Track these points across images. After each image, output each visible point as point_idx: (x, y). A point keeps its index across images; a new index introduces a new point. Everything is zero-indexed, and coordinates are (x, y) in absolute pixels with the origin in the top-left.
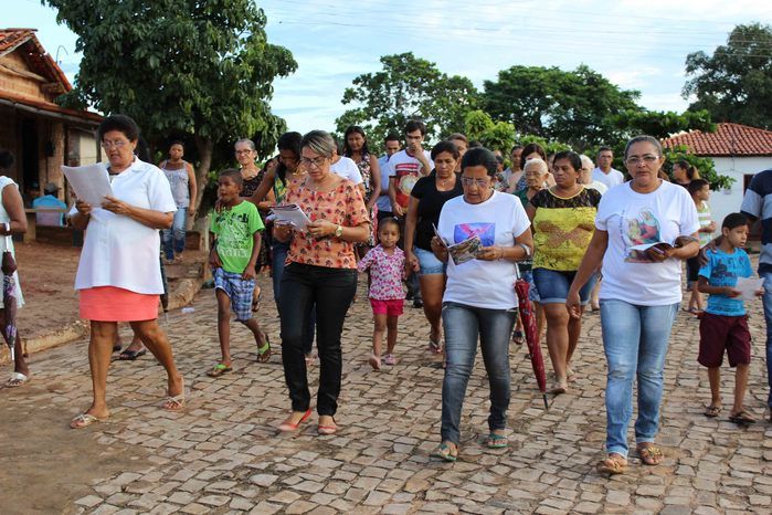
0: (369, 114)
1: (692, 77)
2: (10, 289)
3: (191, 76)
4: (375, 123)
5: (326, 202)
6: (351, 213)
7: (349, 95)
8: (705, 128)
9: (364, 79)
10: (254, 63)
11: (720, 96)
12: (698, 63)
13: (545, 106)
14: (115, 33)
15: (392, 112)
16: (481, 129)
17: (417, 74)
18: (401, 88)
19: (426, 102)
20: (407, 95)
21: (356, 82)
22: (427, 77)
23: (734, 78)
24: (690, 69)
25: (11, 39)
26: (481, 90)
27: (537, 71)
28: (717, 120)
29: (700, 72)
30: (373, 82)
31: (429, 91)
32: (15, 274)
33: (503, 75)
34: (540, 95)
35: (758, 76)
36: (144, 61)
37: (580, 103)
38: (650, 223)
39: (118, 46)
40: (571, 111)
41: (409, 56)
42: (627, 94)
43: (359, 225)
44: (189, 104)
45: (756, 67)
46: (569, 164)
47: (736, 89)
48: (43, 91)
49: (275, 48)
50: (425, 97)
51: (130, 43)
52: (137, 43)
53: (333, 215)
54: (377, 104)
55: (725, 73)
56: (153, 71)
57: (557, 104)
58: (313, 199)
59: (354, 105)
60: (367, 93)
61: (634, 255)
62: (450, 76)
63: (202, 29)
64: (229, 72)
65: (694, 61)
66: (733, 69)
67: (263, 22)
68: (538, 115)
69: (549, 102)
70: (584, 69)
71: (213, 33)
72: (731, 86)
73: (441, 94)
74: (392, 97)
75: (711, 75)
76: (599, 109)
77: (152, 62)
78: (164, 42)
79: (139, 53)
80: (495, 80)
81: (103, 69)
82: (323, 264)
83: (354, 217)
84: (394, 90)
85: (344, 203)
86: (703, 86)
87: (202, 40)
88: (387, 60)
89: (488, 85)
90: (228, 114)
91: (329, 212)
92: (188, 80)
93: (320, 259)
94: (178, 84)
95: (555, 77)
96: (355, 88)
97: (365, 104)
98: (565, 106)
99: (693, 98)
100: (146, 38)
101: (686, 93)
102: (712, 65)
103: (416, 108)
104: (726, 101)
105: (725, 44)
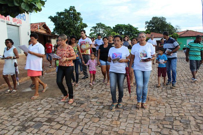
0: (94, 33)
1: (146, 25)
2: (17, 70)
3: (72, 28)
4: (95, 34)
5: (64, 51)
6: (70, 53)
7: (91, 30)
8: (149, 33)
9: (94, 27)
10: (81, 26)
11: (151, 28)
12: (147, 23)
13: (123, 31)
14: (61, 22)
15: (98, 32)
16: (114, 35)
17: (102, 26)
18: (99, 28)
19: (104, 31)
20: (100, 30)
21: (92, 28)
22: (104, 26)
23: (153, 25)
24: (146, 24)
25: (42, 24)
26: (112, 28)
27: (121, 25)
28: (151, 32)
29: (147, 24)
30: (95, 28)
31: (104, 29)
32: (17, 67)
33: (116, 26)
34: (122, 29)
35: (157, 25)
36: (65, 26)
37: (129, 30)
38: (145, 53)
39: (61, 24)
40: (127, 31)
41: (101, 23)
42: (136, 28)
43: (72, 56)
44: (72, 33)
45: (156, 23)
46: (135, 40)
47: (153, 27)
48: (46, 32)
49: (84, 24)
50: (103, 30)
51: (63, 24)
52: (64, 24)
53: (65, 54)
54: (96, 31)
55: (151, 24)
56: (66, 28)
57: (125, 30)
58: (61, 51)
59: (92, 32)
60: (94, 30)
61: (142, 60)
62: (107, 26)
63: (73, 21)
64: (78, 28)
65: (146, 23)
66: (153, 24)
67: (82, 20)
68: (122, 32)
69: (124, 30)
70: (129, 24)
71: (75, 22)
72: (152, 26)
73: (106, 29)
74: (98, 30)
75: (149, 25)
76: (131, 31)
77: (66, 27)
78: (68, 24)
79: (64, 25)
80: (115, 27)
81: (58, 28)
82: (64, 66)
83: (71, 54)
84: (98, 29)
85: (68, 51)
86: (148, 27)
87: (74, 23)
88: (97, 24)
89: (113, 27)
90: (77, 34)
91: (64, 53)
92: (72, 29)
93: (64, 64)
94: (70, 30)
95: (124, 26)
96: (92, 29)
97: (94, 31)
98: (126, 30)
99: (147, 29)
100: (65, 23)
101: (145, 28)
102: (149, 23)
103: (102, 32)
104: (152, 29)
105: (151, 20)
